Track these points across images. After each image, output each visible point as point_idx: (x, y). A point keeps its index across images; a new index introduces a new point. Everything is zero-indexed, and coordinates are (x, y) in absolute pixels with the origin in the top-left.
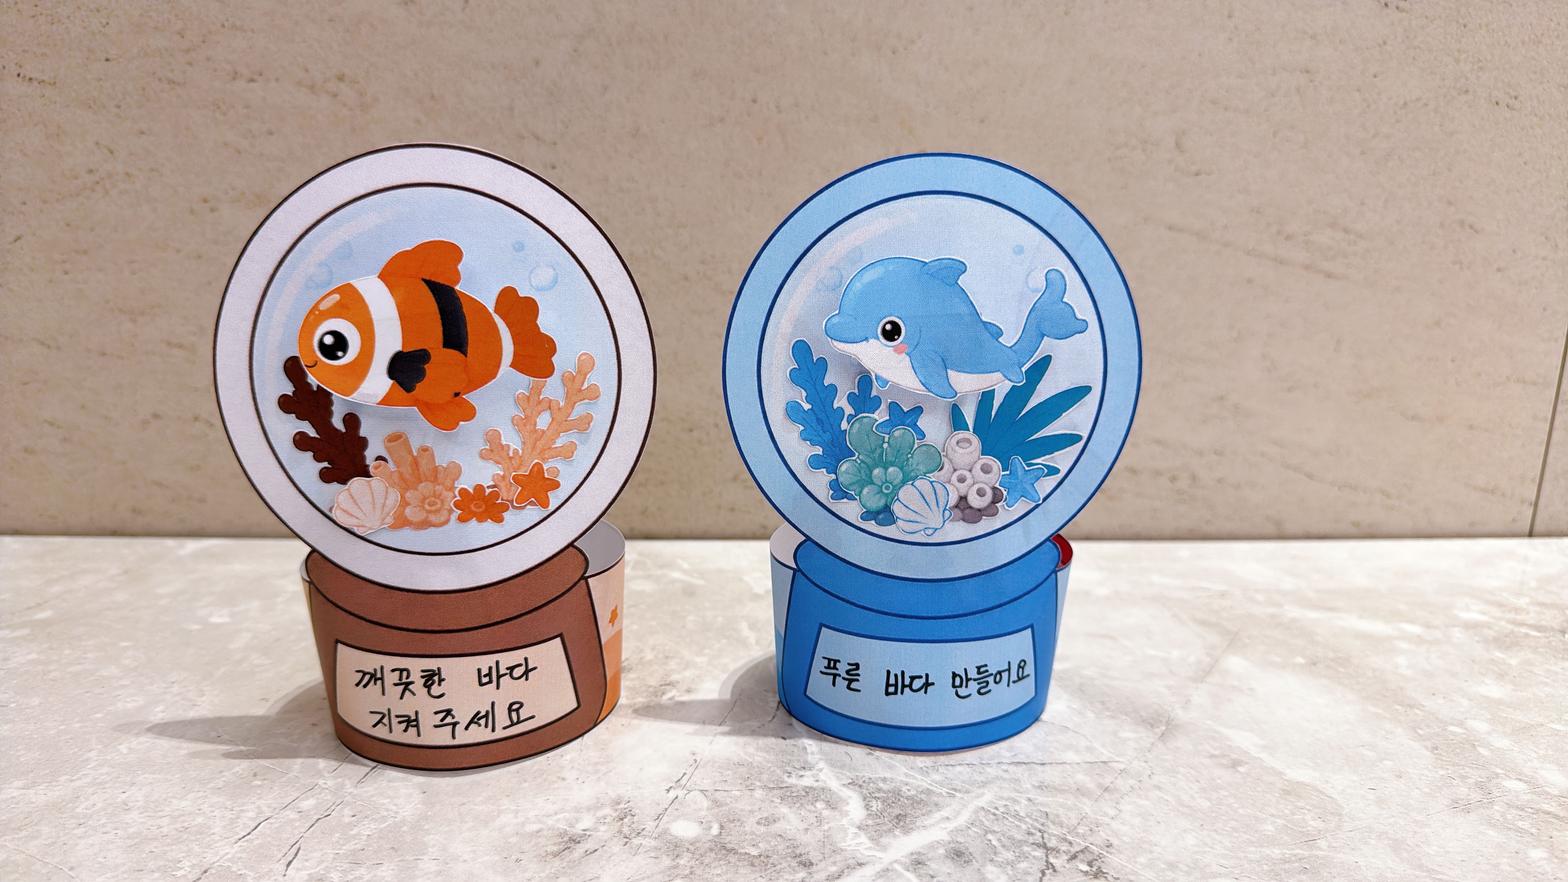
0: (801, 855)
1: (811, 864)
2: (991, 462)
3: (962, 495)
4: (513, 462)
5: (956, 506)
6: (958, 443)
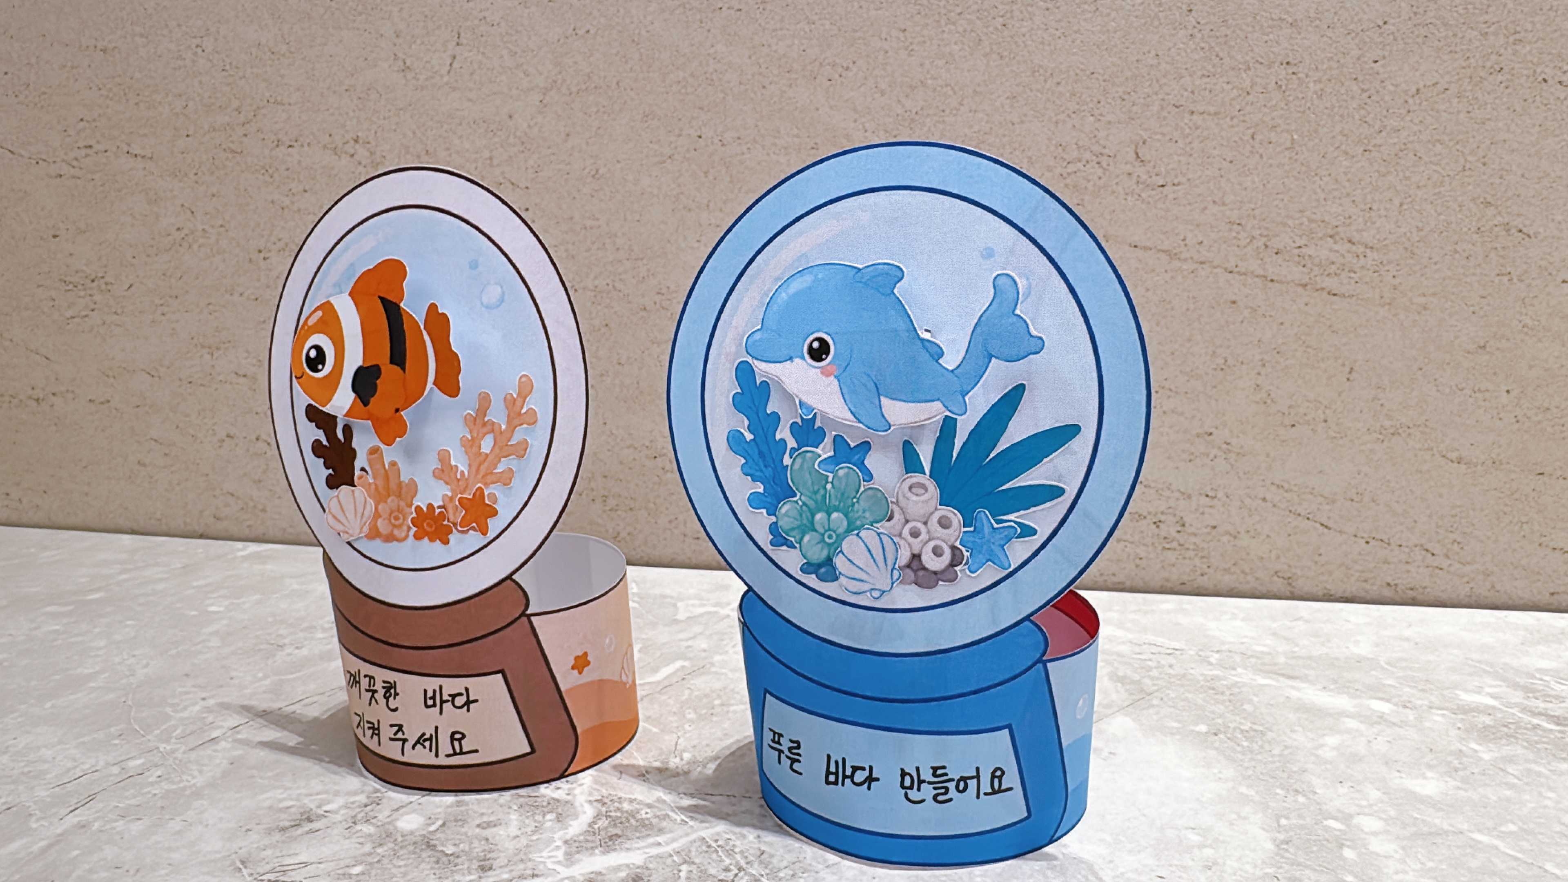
2: (951, 515)
3: (916, 552)
4: (460, 483)
5: (908, 566)
6: (910, 488)
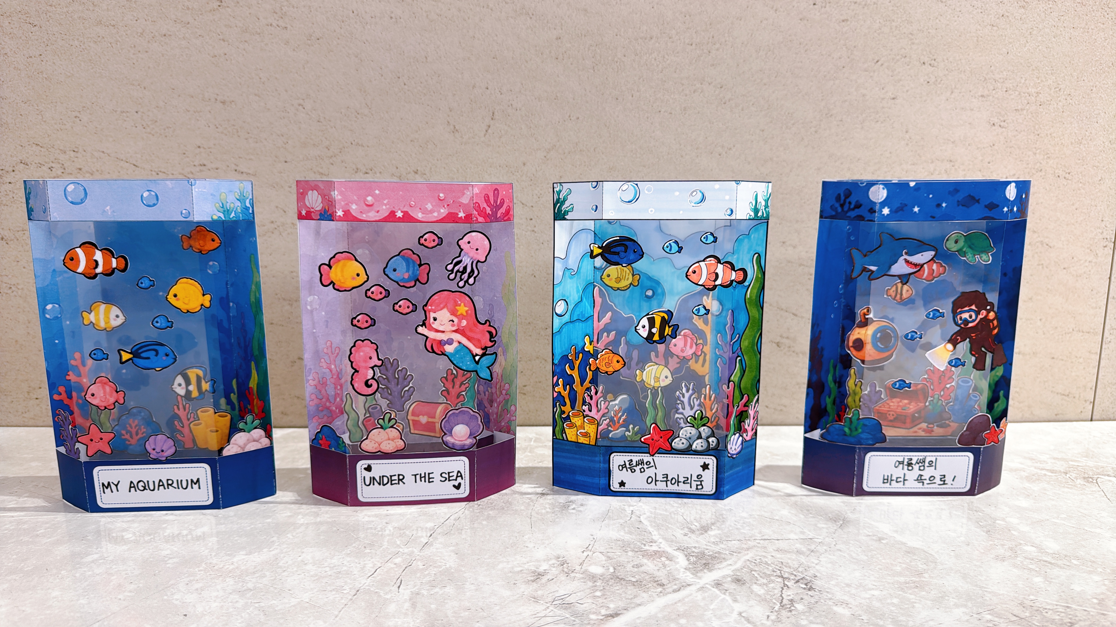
0: (658, 581)
1: (663, 584)
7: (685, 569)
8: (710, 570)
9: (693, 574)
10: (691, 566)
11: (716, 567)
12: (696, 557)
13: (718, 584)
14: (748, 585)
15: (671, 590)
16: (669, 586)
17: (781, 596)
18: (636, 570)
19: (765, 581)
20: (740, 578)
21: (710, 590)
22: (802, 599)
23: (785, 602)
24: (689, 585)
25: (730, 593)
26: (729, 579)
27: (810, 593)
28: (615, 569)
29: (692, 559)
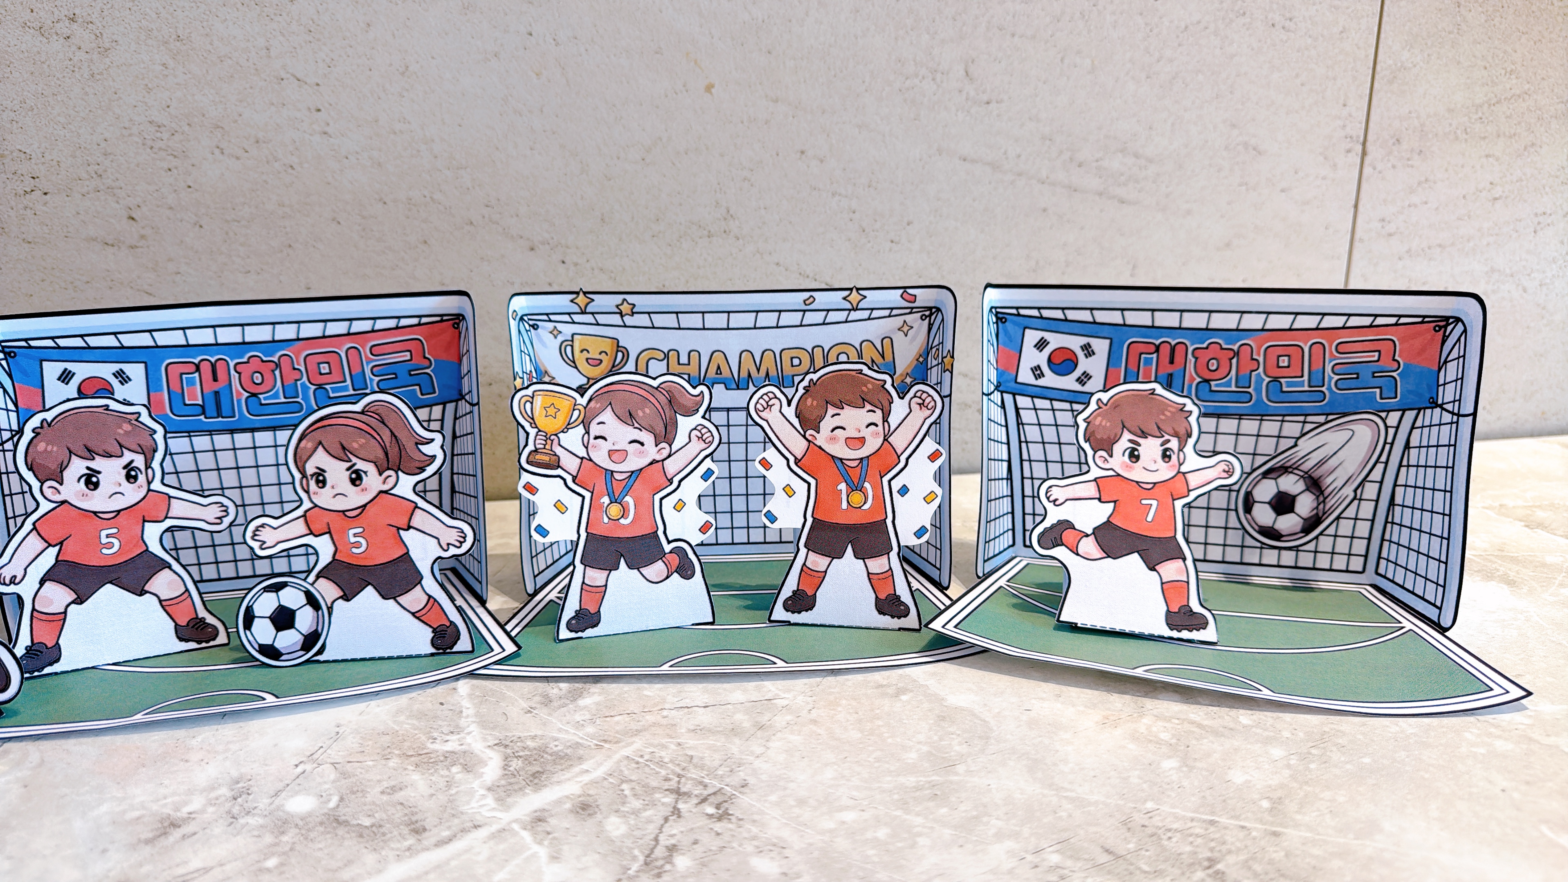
0: (417, 822)
1: (425, 830)
7: (489, 789)
8: (538, 788)
9: (499, 800)
10: (503, 782)
11: (555, 779)
12: (526, 759)
13: (538, 819)
14: (599, 816)
15: (433, 840)
16: (435, 831)
17: (656, 839)
18: (385, 798)
19: (637, 804)
20: (590, 800)
21: (514, 834)
22: (696, 842)
23: (659, 852)
24: (476, 827)
25: (555, 838)
26: (568, 806)
27: (718, 826)
28: (342, 799)
29: (516, 764)
